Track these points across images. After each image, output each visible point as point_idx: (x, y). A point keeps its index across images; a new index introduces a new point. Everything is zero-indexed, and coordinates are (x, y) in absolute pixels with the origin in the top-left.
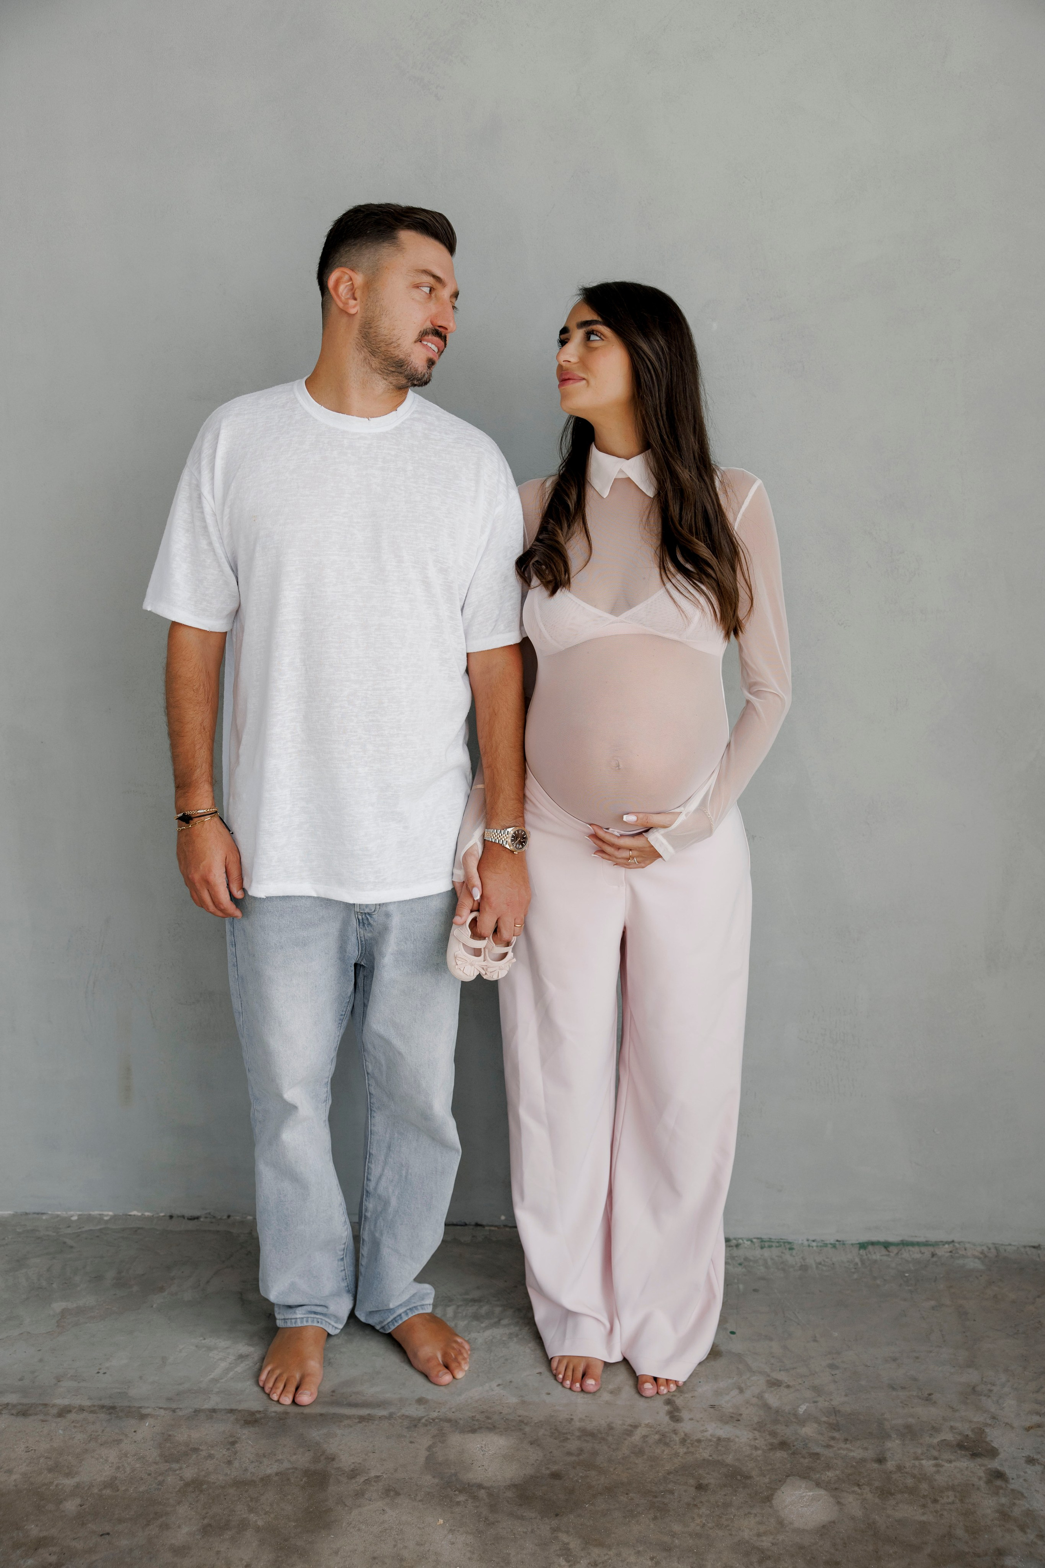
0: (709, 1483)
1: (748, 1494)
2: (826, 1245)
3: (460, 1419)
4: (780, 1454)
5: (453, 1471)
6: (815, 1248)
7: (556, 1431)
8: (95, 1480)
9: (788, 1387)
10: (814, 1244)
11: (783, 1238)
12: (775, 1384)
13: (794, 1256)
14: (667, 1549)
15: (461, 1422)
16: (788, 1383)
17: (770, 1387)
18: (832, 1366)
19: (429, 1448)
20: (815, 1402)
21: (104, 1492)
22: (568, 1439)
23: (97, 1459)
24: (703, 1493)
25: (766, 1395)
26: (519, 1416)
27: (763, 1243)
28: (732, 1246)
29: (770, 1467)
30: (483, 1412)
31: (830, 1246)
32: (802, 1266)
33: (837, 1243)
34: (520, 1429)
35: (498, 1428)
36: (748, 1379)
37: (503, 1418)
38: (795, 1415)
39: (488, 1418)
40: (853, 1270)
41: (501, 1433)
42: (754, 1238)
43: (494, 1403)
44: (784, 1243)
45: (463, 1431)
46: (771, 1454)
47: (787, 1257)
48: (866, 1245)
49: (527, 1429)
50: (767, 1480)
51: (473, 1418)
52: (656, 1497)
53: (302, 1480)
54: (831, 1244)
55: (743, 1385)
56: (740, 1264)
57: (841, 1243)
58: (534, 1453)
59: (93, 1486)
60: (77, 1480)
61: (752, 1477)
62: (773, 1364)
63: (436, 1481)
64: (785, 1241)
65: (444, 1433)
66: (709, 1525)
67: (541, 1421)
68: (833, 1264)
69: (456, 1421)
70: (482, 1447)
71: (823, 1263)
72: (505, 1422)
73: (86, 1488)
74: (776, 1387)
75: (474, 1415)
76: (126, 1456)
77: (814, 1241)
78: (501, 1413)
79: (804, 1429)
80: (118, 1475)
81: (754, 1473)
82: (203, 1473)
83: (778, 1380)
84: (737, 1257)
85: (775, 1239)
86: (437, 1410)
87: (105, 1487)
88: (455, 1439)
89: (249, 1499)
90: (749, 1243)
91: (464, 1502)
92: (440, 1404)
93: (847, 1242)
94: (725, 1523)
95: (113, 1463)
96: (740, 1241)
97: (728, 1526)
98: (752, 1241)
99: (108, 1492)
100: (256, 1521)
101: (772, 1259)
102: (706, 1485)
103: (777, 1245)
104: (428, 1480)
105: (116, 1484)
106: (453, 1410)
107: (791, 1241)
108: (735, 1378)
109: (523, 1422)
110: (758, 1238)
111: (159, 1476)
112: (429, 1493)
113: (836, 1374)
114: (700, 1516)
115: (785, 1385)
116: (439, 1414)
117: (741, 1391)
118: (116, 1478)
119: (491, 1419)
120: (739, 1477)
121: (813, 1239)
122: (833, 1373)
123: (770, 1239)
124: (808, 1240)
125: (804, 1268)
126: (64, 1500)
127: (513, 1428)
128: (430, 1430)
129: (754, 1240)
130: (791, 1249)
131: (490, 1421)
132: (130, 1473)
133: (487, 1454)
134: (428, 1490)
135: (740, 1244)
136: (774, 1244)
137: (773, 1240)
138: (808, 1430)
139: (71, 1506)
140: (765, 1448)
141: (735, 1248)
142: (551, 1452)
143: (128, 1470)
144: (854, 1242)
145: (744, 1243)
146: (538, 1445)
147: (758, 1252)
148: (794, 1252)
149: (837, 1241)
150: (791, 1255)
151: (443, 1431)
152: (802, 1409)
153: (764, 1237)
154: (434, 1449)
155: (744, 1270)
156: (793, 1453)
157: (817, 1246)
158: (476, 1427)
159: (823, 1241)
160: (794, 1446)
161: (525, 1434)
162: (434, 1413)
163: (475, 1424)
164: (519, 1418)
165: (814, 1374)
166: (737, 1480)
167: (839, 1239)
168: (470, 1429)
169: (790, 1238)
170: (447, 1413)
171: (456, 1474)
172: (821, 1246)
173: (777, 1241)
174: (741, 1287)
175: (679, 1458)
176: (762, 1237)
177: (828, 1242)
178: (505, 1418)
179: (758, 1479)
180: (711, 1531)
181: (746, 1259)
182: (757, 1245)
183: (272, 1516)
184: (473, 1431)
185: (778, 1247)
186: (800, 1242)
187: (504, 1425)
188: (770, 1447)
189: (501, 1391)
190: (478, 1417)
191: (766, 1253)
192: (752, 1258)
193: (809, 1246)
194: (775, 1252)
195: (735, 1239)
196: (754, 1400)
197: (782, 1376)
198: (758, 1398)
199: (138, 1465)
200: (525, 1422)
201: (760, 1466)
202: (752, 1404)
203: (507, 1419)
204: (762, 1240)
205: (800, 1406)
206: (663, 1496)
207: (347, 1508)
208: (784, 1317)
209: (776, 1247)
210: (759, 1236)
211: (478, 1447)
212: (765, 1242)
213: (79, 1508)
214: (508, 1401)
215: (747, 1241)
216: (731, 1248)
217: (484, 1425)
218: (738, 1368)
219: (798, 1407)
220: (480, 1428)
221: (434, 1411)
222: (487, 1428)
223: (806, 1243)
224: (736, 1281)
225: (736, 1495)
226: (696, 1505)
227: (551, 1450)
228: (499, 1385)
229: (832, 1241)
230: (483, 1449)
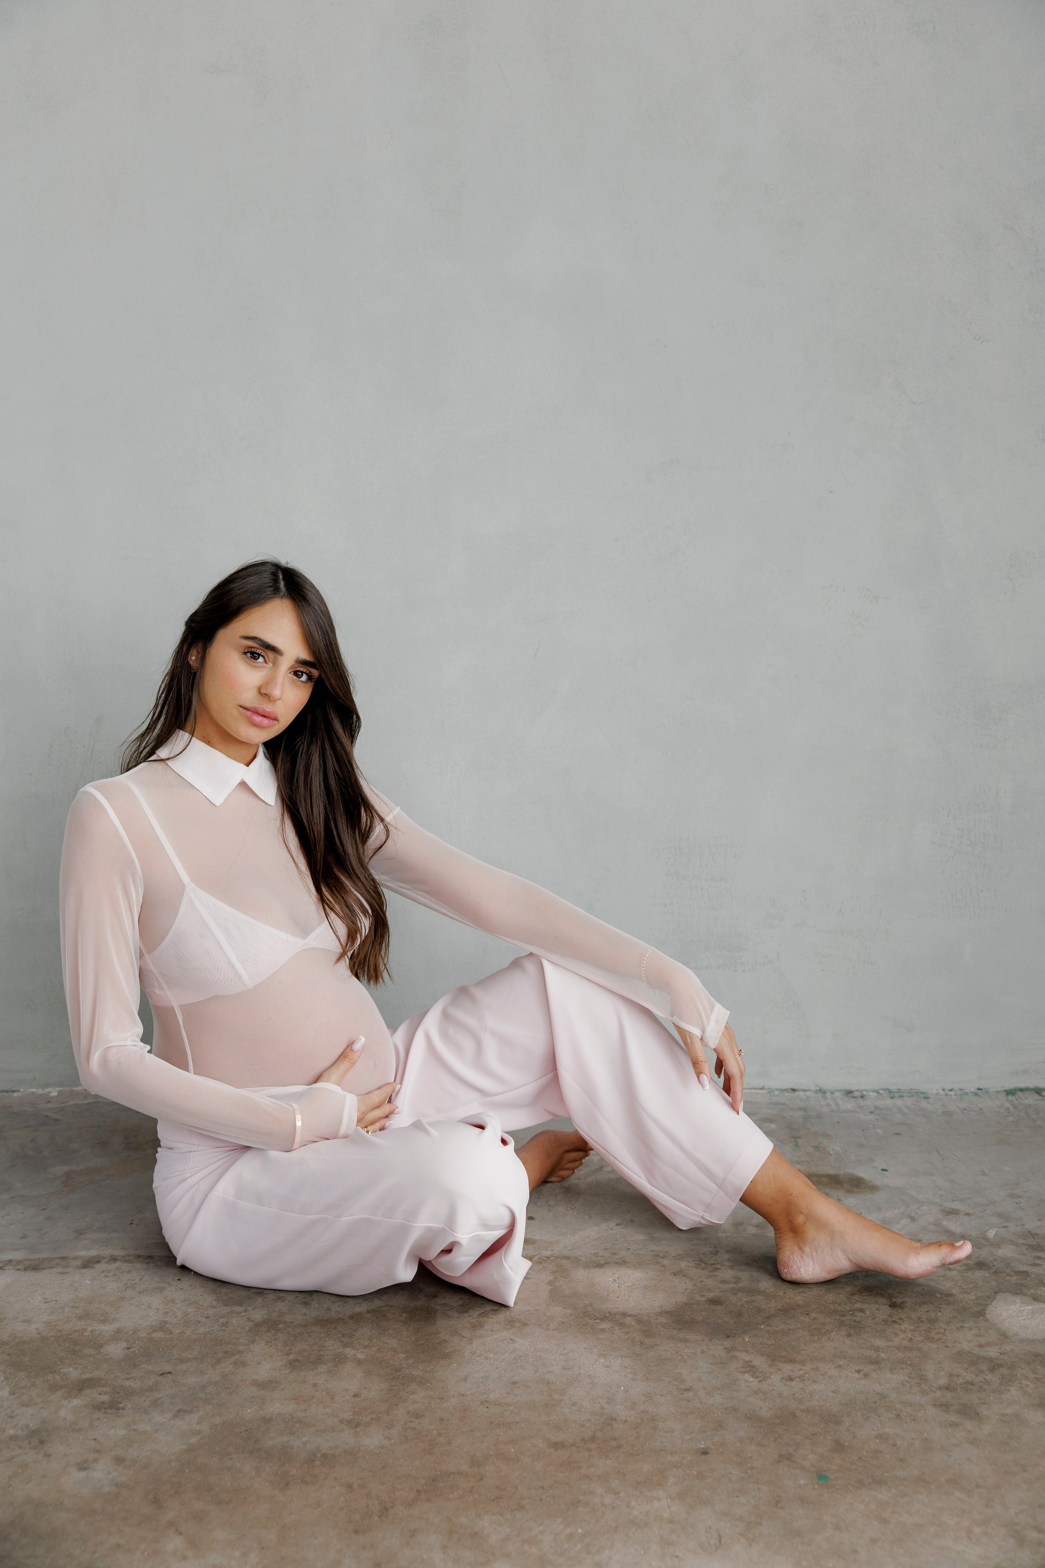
0: (904, 1301)
1: (954, 1310)
2: (967, 1094)
3: (581, 1256)
4: (979, 1274)
5: (587, 1302)
6: (954, 1097)
8: (140, 1325)
9: (968, 1214)
10: (952, 1093)
11: (913, 1088)
12: (951, 1212)
13: (932, 1104)
14: (876, 1362)
15: (583, 1259)
16: (967, 1211)
17: (946, 1215)
18: (1012, 1196)
19: (550, 1283)
20: (1004, 1227)
21: (154, 1335)
24: (900, 1310)
25: (945, 1223)
27: (891, 1094)
28: (856, 1097)
29: (972, 1286)
30: (606, 1249)
31: (971, 1094)
32: (944, 1112)
33: (979, 1091)
34: (658, 1263)
35: (630, 1263)
36: (918, 1208)
37: (633, 1254)
38: (986, 1239)
39: (615, 1254)
40: (1006, 1114)
41: (634, 1267)
42: (880, 1089)
43: (617, 1240)
44: (916, 1093)
45: (586, 1266)
46: (969, 1274)
47: (924, 1104)
48: (1013, 1091)
49: (666, 1262)
50: (972, 1296)
51: (596, 1254)
52: (844, 1316)
54: (973, 1093)
55: (913, 1215)
56: (872, 1112)
57: (984, 1090)
58: (680, 1283)
60: (117, 1326)
61: (954, 1294)
62: (942, 1195)
63: (569, 1311)
64: (917, 1091)
65: (564, 1269)
66: (917, 1339)
68: (981, 1109)
69: (577, 1258)
70: (615, 1280)
71: (968, 1108)
72: (636, 1256)
73: (130, 1333)
74: (953, 1215)
77: (951, 1090)
78: (629, 1249)
79: (1000, 1251)
81: (954, 1291)
83: (954, 1210)
84: (865, 1106)
85: (905, 1090)
88: (580, 1275)
90: (875, 1094)
91: (610, 1329)
92: (551, 1243)
93: (990, 1090)
94: (937, 1337)
96: (865, 1093)
97: (940, 1339)
98: (878, 1092)
99: (159, 1335)
101: (907, 1107)
102: (901, 1303)
103: (909, 1095)
104: (558, 1310)
106: (569, 1248)
107: (925, 1091)
108: (901, 1209)
109: (658, 1256)
110: (885, 1090)
112: (563, 1323)
113: (1020, 1203)
114: (905, 1331)
115: (963, 1213)
116: (553, 1252)
117: (913, 1219)
120: (938, 1295)
121: (950, 1088)
122: (1016, 1201)
123: (899, 1089)
124: (944, 1090)
125: (948, 1114)
127: (648, 1262)
128: (547, 1267)
129: (881, 1091)
130: (926, 1098)
131: (617, 1257)
132: (183, 1317)
133: (623, 1286)
134: (561, 1320)
135: (865, 1095)
136: (905, 1095)
137: (902, 1091)
138: (1006, 1251)
139: (116, 1349)
140: (960, 1269)
141: (860, 1099)
143: (180, 1314)
144: (998, 1090)
145: (869, 1095)
146: (684, 1276)
147: (889, 1102)
148: (931, 1101)
149: (979, 1089)
150: (929, 1103)
151: (564, 1268)
152: (991, 1234)
153: (893, 1088)
154: (557, 1284)
155: (877, 1117)
156: (996, 1272)
157: (956, 1095)
158: (602, 1262)
159: (961, 1090)
160: (994, 1266)
161: (665, 1265)
163: (600, 1260)
164: (654, 1253)
165: (995, 1203)
166: (936, 1297)
167: (981, 1088)
168: (595, 1265)
169: (923, 1088)
170: (563, 1251)
171: (591, 1305)
172: (960, 1095)
173: (908, 1091)
174: (879, 1131)
175: (860, 1280)
176: (890, 1088)
177: (968, 1091)
178: (635, 1253)
179: (961, 1296)
180: (921, 1344)
181: (876, 1108)
182: (884, 1095)
184: (600, 1266)
185: (911, 1096)
186: (935, 1091)
187: (636, 1260)
188: (967, 1268)
191: (899, 1102)
192: (883, 1107)
193: (946, 1095)
194: (909, 1102)
195: (858, 1091)
196: (932, 1227)
197: (956, 1205)
198: (935, 1225)
199: (190, 1310)
200: (662, 1255)
201: (960, 1284)
202: (930, 1231)
203: (638, 1254)
204: (890, 1091)
205: (988, 1231)
206: (852, 1315)
207: (465, 1339)
208: (940, 1155)
209: (908, 1096)
210: (886, 1087)
211: (610, 1280)
212: (894, 1092)
213: (126, 1351)
215: (873, 1092)
216: (856, 1099)
217: (611, 1260)
218: (902, 1199)
219: (986, 1231)
220: (607, 1263)
221: (546, 1250)
222: (617, 1263)
223: (942, 1092)
224: (871, 1126)
225: (940, 1311)
226: (895, 1322)
227: (700, 1280)
228: (618, 1225)
229: (973, 1090)
230: (617, 1282)
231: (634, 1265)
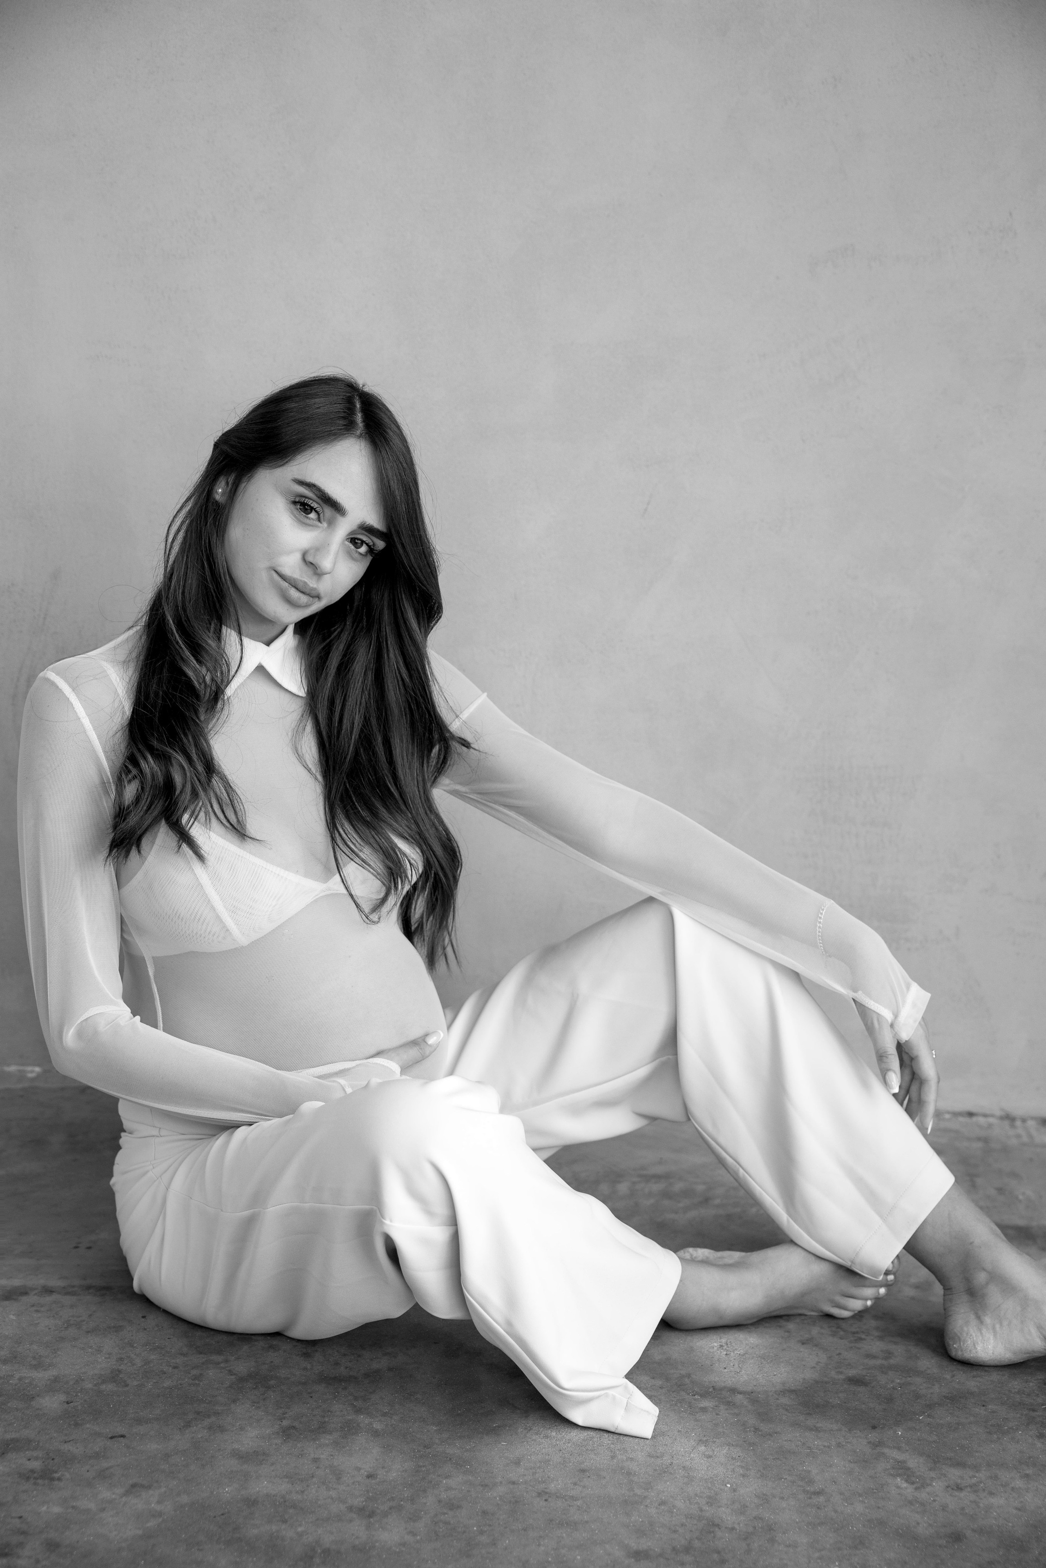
8: (85, 1373)
21: (103, 1387)
23: (83, 1349)
49: (793, 1326)
58: (812, 1353)
59: (83, 1380)
60: (54, 1373)
70: (723, 1346)
73: (71, 1383)
76: (132, 1346)
80: (122, 1367)
87: (104, 1382)
91: (712, 1408)
95: (110, 1354)
99: (109, 1387)
105: (121, 1378)
111: (192, 1369)
118: (120, 1371)
126: (38, 1396)
132: (143, 1366)
133: (732, 1354)
139: (51, 1403)
142: (839, 1353)
143: (138, 1362)
146: (816, 1345)
161: (790, 1332)
171: (693, 1376)
199: (153, 1357)
213: (66, 1406)
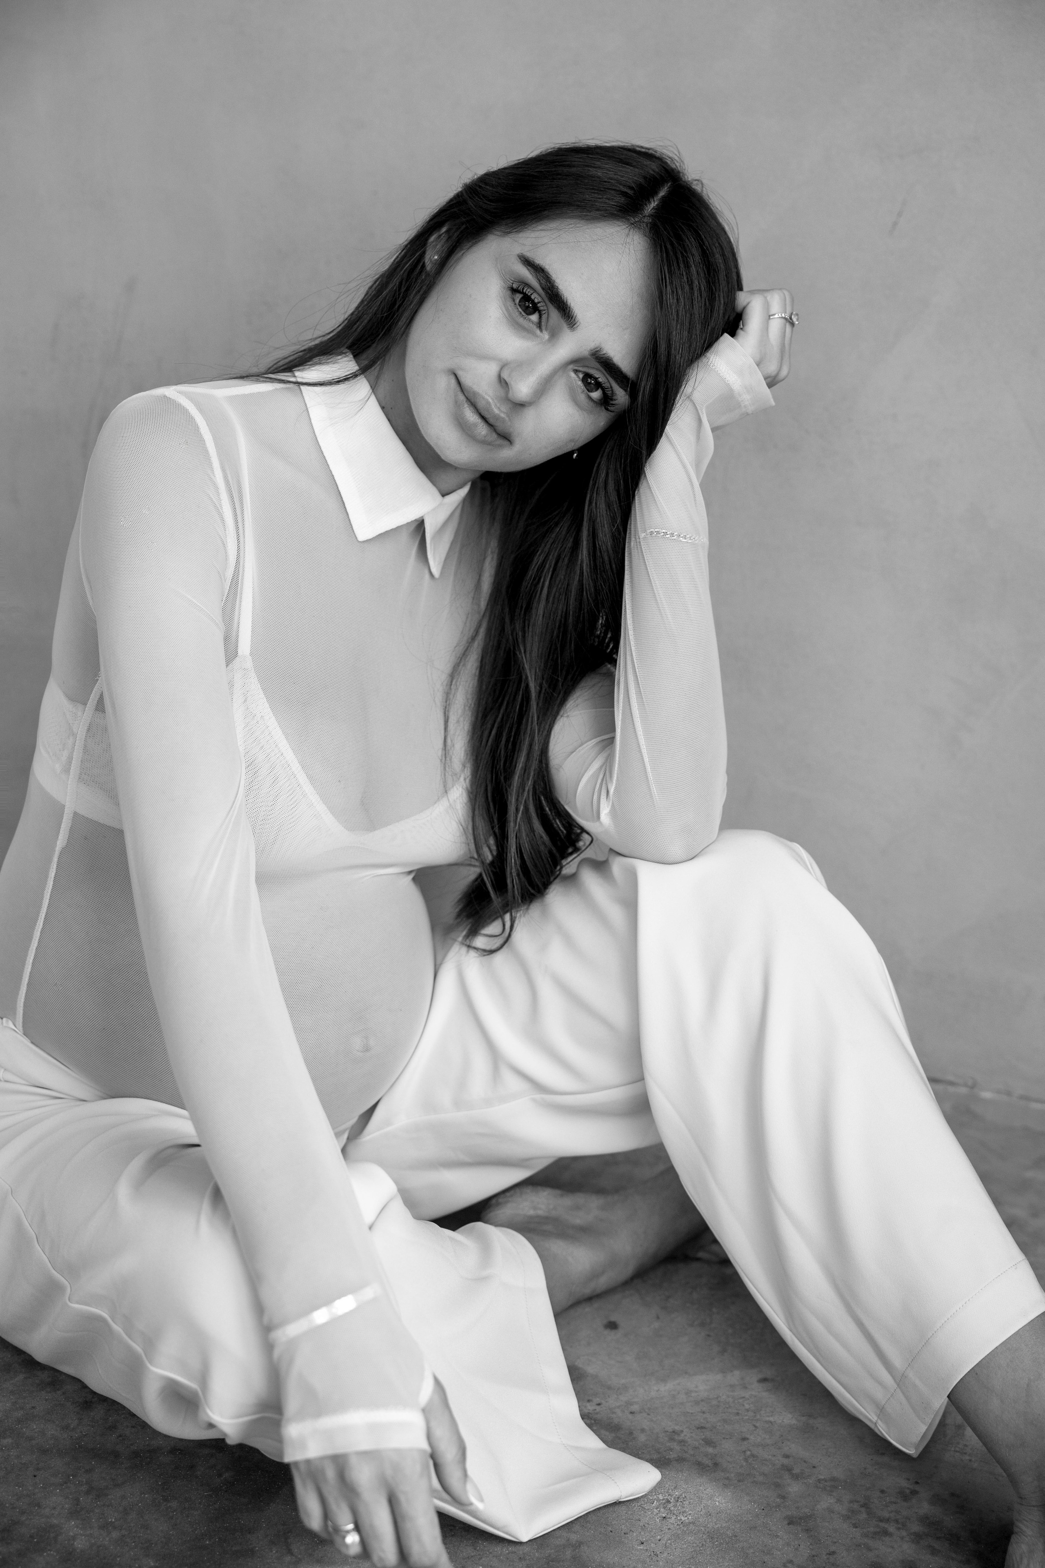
3: (643, 1430)
7: (863, 1509)
15: (642, 1438)
22: (886, 1533)
26: (787, 1456)
34: (777, 1485)
37: (745, 1452)
39: (709, 1442)
41: (727, 1482)
43: (738, 1414)
53: (220, 1475)
58: (788, 1544)
67: (833, 1479)
69: (631, 1433)
70: (668, 1502)
72: (746, 1460)
75: (677, 1428)
78: (744, 1439)
82: (19, 1414)
86: (597, 1400)
89: (84, 1488)
92: (609, 1388)
100: (74, 1538)
106: (635, 1408)
116: (598, 1408)
119: (715, 1447)
127: (760, 1479)
131: (710, 1450)
133: (673, 1520)
142: (834, 1553)
146: (807, 1531)
158: (673, 1455)
161: (783, 1497)
162: (588, 1404)
163: (671, 1450)
164: (786, 1461)
168: (655, 1456)
170: (618, 1412)
178: (748, 1453)
183: (115, 1534)
187: (742, 1466)
189: (765, 1394)
190: (686, 1435)
200: (796, 1471)
203: (753, 1456)
207: (288, 1558)
211: (658, 1500)
214: (771, 1419)
217: (693, 1455)
220: (680, 1460)
221: (589, 1401)
222: (699, 1464)
227: (833, 1548)
228: (764, 1380)
230: (670, 1506)
231: (728, 1478)
